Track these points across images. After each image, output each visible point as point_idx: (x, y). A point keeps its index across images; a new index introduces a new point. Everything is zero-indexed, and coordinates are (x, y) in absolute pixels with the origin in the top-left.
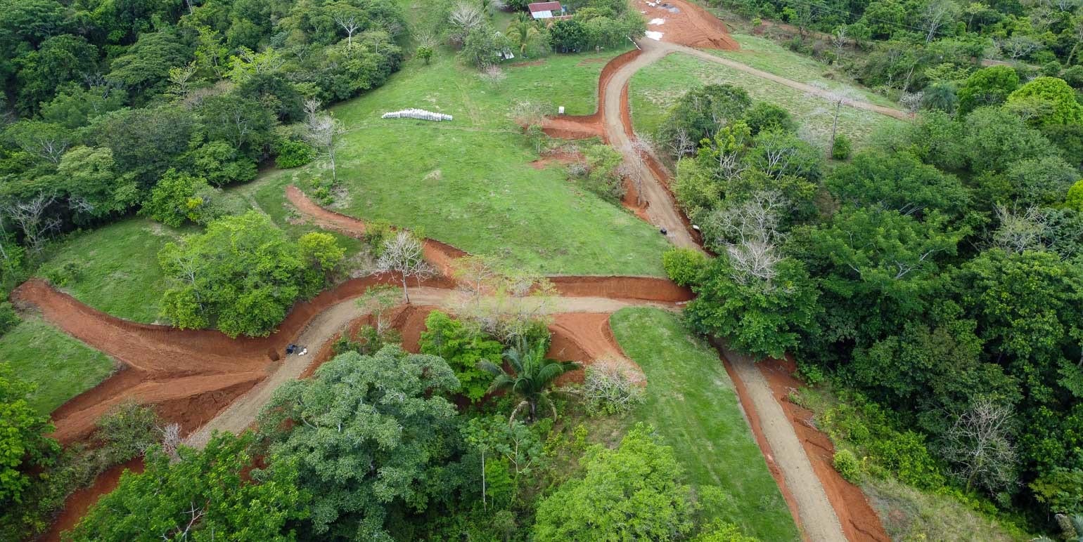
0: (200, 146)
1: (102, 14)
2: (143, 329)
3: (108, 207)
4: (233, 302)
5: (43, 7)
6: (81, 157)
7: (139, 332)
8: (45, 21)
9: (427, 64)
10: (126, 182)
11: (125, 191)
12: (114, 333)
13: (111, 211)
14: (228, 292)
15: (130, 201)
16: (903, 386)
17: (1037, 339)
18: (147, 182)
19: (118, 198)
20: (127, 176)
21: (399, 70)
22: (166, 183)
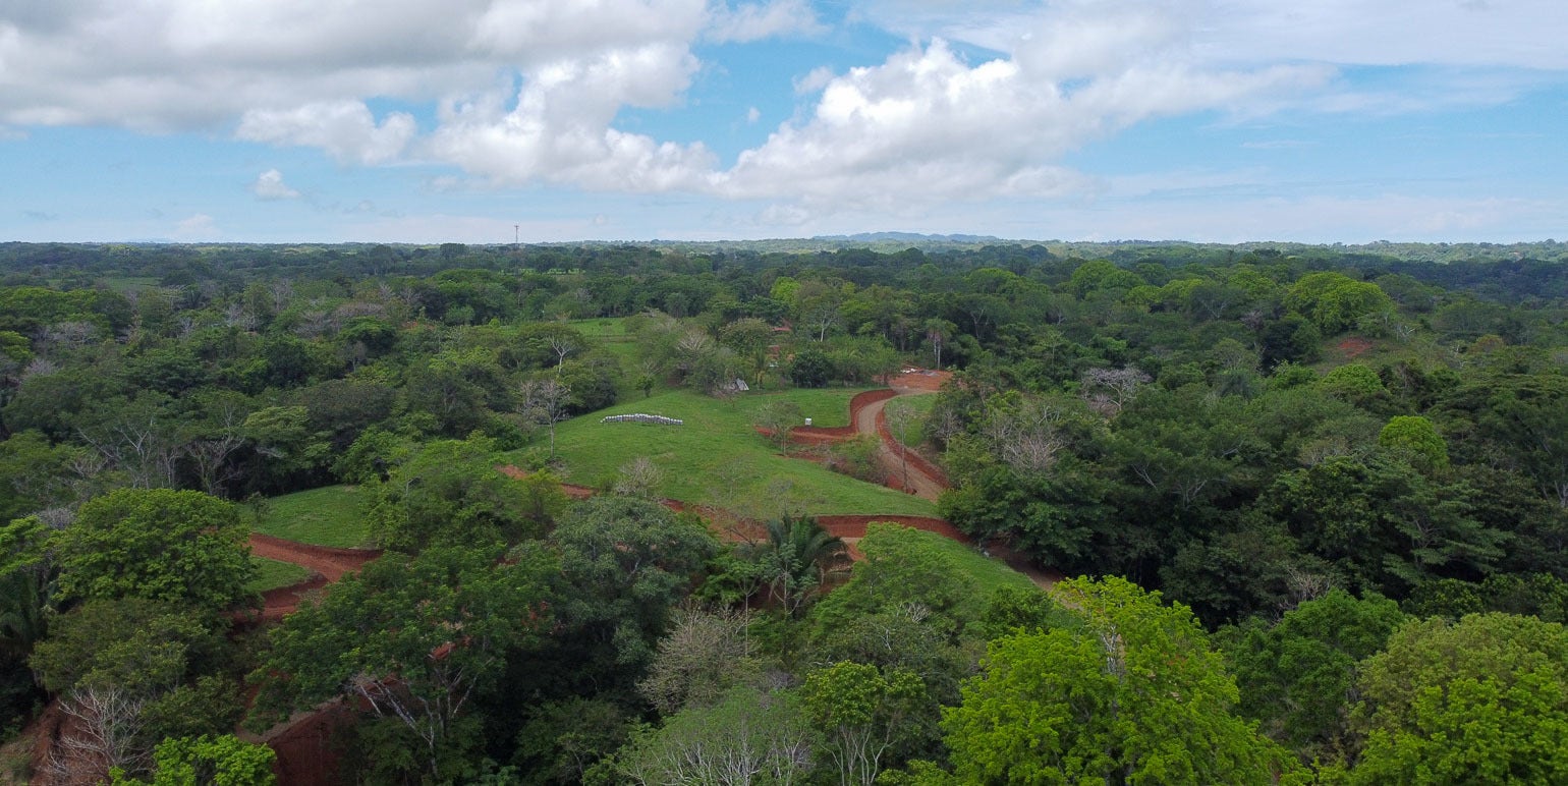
0: (403, 415)
1: (250, 374)
2: (337, 555)
3: (296, 464)
4: (451, 516)
5: (185, 361)
6: (272, 414)
7: (333, 559)
8: (183, 376)
9: (648, 396)
10: (319, 439)
11: (317, 448)
12: (304, 557)
13: (297, 469)
14: (447, 506)
15: (320, 459)
16: (1219, 596)
17: (1351, 525)
18: (342, 441)
19: (308, 454)
20: (321, 434)
21: (613, 405)
22: (366, 436)
